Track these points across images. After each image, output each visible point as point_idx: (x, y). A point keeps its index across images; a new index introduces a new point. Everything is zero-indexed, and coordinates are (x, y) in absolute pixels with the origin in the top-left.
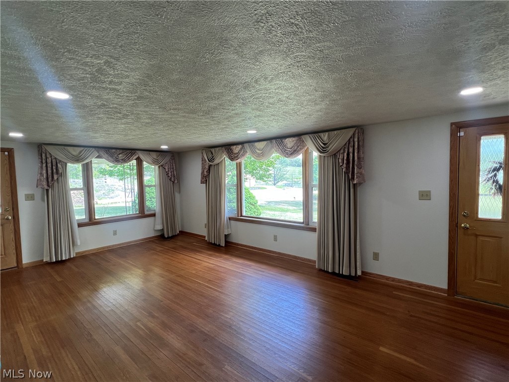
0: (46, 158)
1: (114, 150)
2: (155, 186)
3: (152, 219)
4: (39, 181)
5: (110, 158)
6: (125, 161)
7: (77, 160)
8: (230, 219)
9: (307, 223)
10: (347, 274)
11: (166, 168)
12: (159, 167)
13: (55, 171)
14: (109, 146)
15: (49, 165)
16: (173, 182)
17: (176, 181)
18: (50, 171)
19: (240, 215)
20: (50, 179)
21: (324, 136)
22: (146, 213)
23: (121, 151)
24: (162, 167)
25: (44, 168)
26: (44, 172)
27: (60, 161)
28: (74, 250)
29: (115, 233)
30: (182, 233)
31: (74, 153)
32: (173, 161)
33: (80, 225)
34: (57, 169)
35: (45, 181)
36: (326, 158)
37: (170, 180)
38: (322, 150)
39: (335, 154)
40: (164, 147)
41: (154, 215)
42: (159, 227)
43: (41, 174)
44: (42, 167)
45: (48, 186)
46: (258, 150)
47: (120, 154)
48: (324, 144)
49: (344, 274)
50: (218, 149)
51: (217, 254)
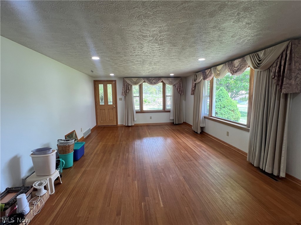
0: (125, 83)
1: (151, 78)
2: (171, 96)
3: (168, 113)
4: (122, 92)
5: (148, 82)
6: (155, 83)
7: (136, 84)
8: (205, 117)
9: (248, 126)
10: (270, 172)
11: (177, 86)
12: (173, 86)
13: (127, 88)
14: (148, 76)
15: (126, 86)
16: (181, 94)
17: (182, 94)
18: (126, 89)
19: (210, 116)
20: (126, 92)
21: (261, 53)
22: (166, 110)
23: (154, 78)
24: (174, 85)
25: (124, 88)
26: (124, 89)
27: (130, 84)
28: (134, 122)
29: (151, 118)
30: (185, 123)
31: (135, 81)
32: (181, 82)
33: (137, 112)
34: (128, 88)
35: (124, 93)
36: (262, 73)
37: (179, 93)
38: (257, 66)
39: (269, 68)
40: (172, 75)
41: (169, 111)
42: (172, 118)
43: (123, 90)
44: (123, 87)
45: (125, 95)
46: (218, 71)
47: (153, 80)
48: (260, 61)
49: (266, 171)
50: (199, 73)
51: (191, 137)
